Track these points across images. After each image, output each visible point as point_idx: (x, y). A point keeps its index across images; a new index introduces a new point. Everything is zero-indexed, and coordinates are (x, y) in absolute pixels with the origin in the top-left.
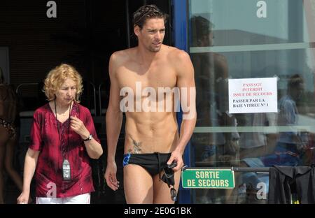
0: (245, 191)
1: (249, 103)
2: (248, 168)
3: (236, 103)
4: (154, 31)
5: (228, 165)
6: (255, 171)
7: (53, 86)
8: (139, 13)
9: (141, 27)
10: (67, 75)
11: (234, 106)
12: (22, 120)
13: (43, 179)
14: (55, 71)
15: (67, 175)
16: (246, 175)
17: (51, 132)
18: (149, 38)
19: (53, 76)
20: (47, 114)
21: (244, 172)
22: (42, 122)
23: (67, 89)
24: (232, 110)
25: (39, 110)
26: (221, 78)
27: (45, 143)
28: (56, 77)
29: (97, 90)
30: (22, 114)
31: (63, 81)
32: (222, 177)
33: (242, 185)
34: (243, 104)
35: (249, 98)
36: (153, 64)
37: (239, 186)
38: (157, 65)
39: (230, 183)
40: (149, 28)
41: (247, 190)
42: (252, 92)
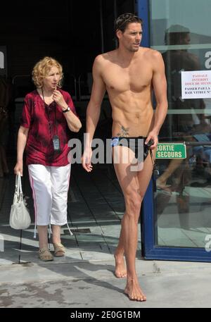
0: (195, 161)
1: (198, 90)
2: (197, 143)
3: (187, 91)
4: (134, 34)
5: (181, 140)
6: (203, 145)
7: (42, 74)
8: (121, 20)
9: (123, 31)
10: (51, 64)
11: (186, 93)
12: (17, 105)
13: (32, 150)
14: (40, 62)
15: (56, 147)
16: (196, 148)
17: (40, 112)
18: (131, 39)
19: (40, 67)
20: (36, 98)
21: (194, 146)
22: (32, 105)
23: (53, 75)
24: (184, 96)
25: (29, 95)
26: (175, 71)
27: (34, 121)
28: (43, 67)
29: (77, 80)
30: (17, 100)
31: (50, 69)
32: (176, 149)
33: (193, 156)
34: (193, 91)
35: (197, 86)
36: (132, 62)
37: (189, 157)
38: (135, 63)
39: (183, 154)
40: (131, 31)
41: (197, 160)
42: (200, 82)
